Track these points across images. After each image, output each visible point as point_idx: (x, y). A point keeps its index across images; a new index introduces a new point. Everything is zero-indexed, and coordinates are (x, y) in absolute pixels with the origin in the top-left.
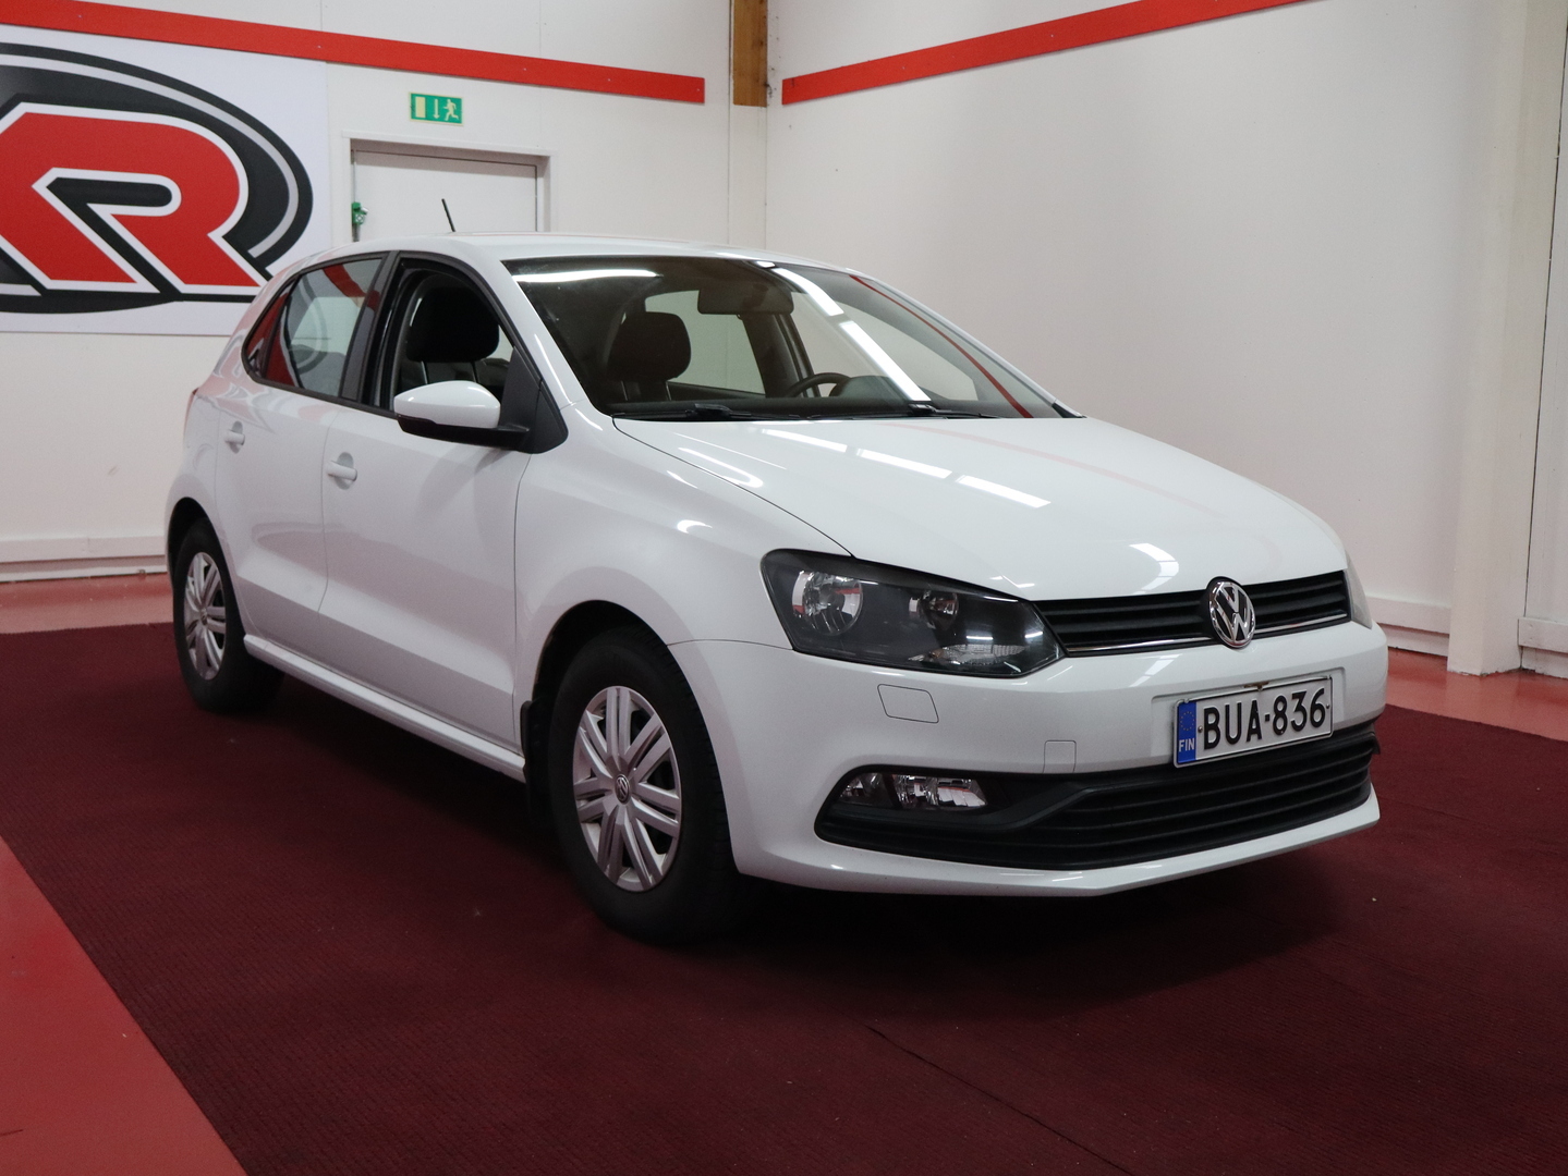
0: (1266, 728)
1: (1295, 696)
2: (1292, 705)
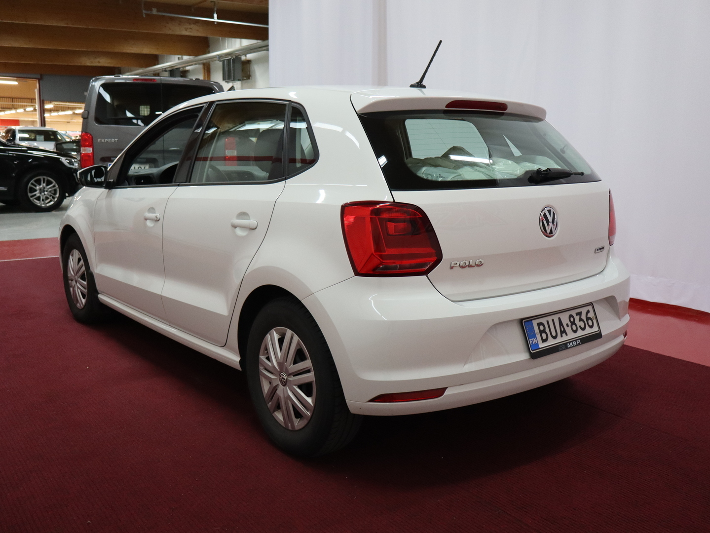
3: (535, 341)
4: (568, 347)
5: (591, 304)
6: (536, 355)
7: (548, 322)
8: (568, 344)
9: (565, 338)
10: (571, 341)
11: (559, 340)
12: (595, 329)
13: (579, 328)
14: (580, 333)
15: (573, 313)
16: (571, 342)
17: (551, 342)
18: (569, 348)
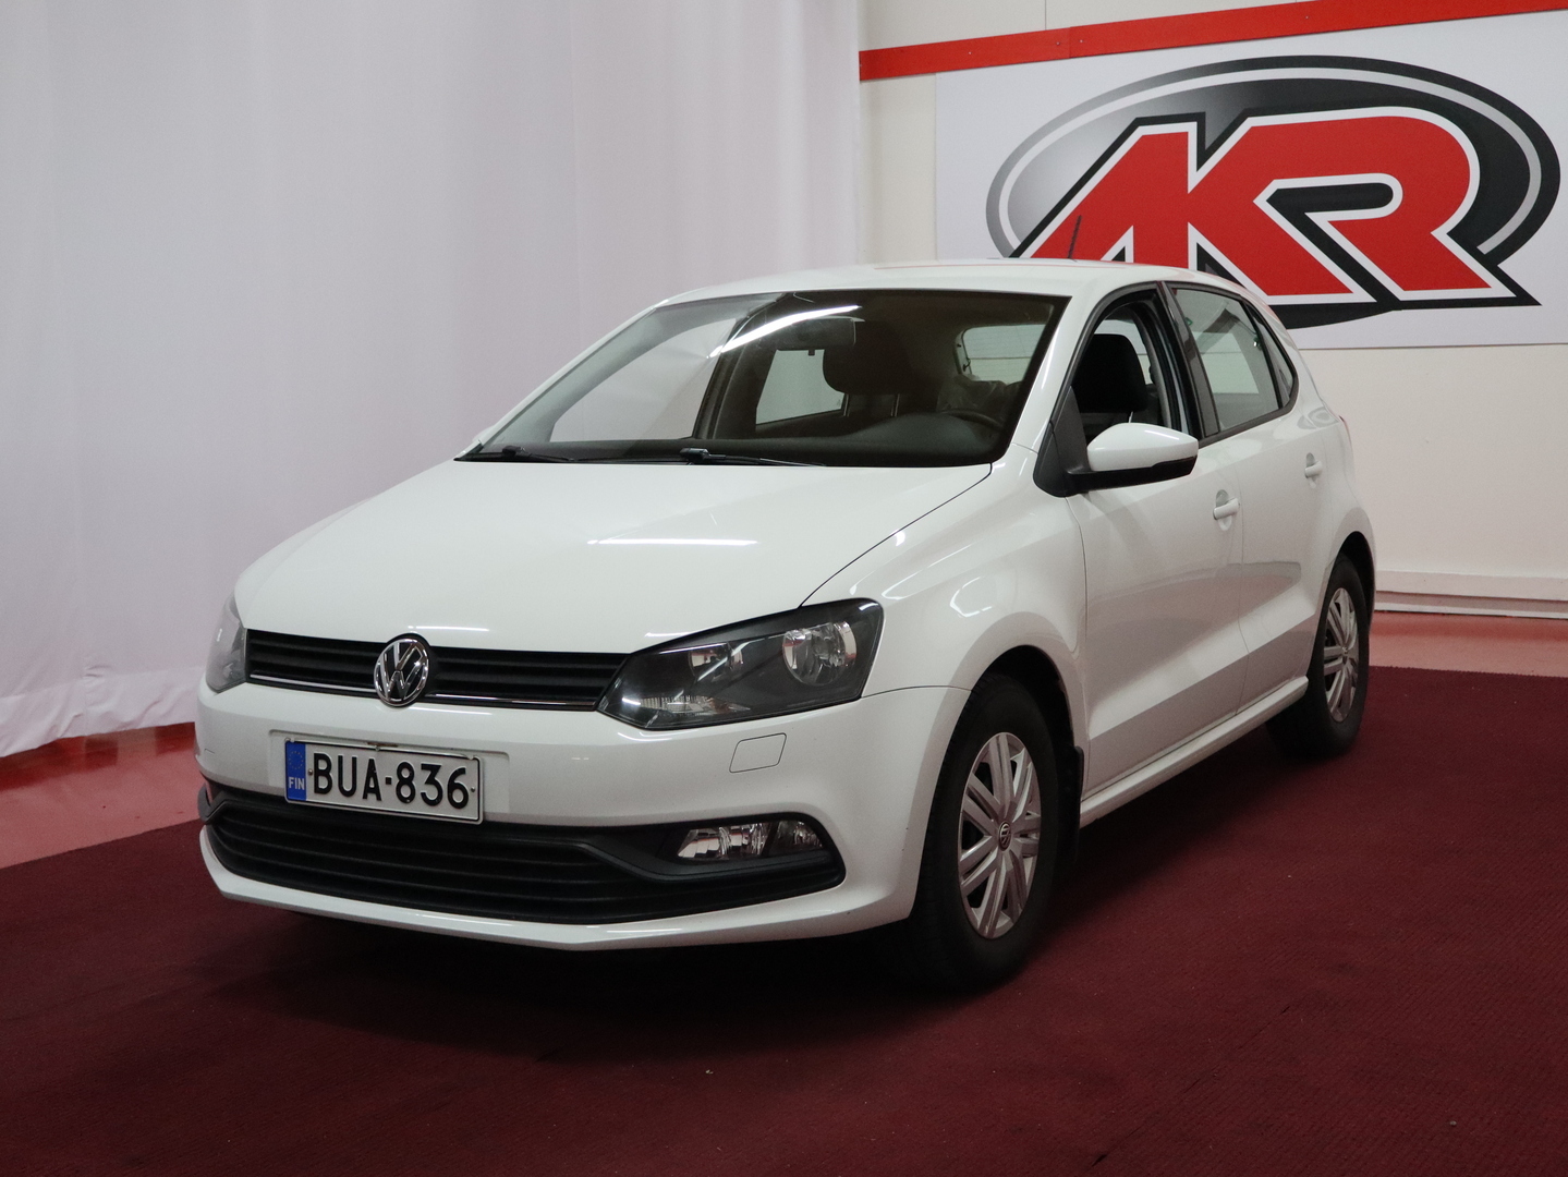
0: (388, 792)
1: (425, 767)
2: (421, 777)
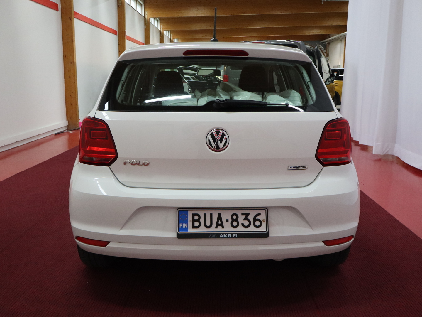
3: (185, 225)
4: (221, 236)
5: (265, 209)
6: (182, 235)
7: (205, 215)
8: (222, 235)
9: (220, 229)
10: (227, 233)
11: (213, 229)
12: (263, 229)
13: (240, 225)
14: (240, 229)
15: (239, 213)
16: (225, 234)
17: (202, 229)
18: (222, 238)
